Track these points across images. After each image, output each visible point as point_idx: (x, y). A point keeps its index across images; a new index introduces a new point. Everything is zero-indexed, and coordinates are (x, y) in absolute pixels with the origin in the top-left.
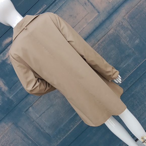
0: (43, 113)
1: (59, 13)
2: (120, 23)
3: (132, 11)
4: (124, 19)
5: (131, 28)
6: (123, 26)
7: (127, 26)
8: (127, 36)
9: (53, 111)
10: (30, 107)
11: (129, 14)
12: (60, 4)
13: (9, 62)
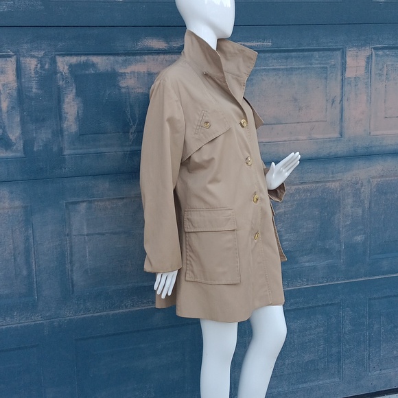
0: (98, 234)
2: (358, 183)
3: (390, 179)
4: (369, 182)
5: (367, 207)
6: (358, 192)
7: (365, 197)
8: (352, 216)
10: (86, 201)
11: (382, 179)
12: (295, 65)
13: (123, 83)
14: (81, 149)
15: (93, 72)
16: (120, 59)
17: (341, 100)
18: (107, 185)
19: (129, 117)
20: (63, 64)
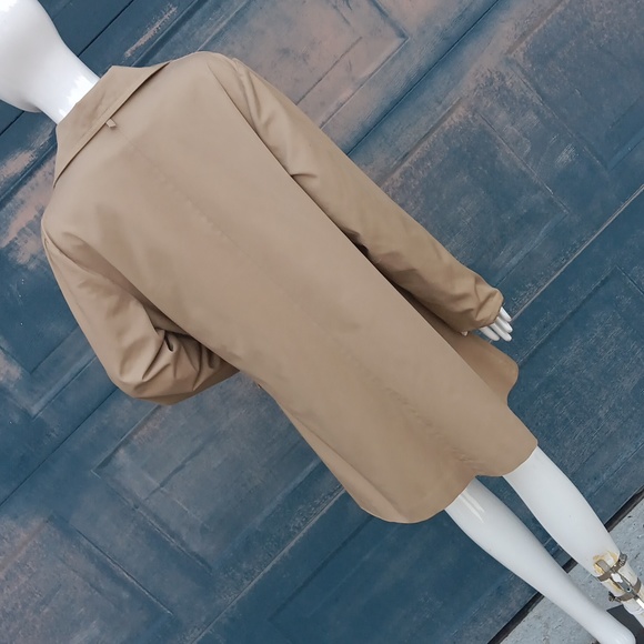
0: (176, 471)
2: (491, 81)
3: (541, 26)
4: (509, 62)
5: (538, 102)
6: (505, 93)
7: (522, 90)
8: (525, 135)
9: (220, 462)
11: (529, 38)
13: (22, 258)
14: (49, 389)
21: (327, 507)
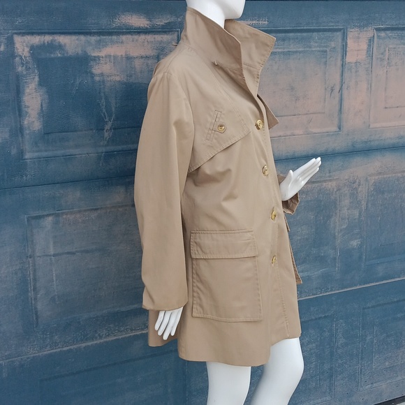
0: (68, 253)
1: (276, 63)
2: (355, 182)
3: (389, 176)
4: (367, 180)
5: (363, 208)
6: (356, 192)
7: (362, 197)
8: (348, 219)
9: (94, 266)
10: (53, 214)
11: (380, 177)
12: (293, 48)
13: (97, 70)
14: (46, 151)
15: (59, 55)
16: (93, 39)
17: (341, 89)
18: (78, 194)
19: (104, 110)
20: (23, 45)
21: (124, 336)
